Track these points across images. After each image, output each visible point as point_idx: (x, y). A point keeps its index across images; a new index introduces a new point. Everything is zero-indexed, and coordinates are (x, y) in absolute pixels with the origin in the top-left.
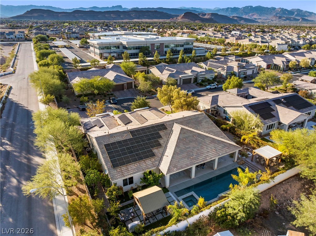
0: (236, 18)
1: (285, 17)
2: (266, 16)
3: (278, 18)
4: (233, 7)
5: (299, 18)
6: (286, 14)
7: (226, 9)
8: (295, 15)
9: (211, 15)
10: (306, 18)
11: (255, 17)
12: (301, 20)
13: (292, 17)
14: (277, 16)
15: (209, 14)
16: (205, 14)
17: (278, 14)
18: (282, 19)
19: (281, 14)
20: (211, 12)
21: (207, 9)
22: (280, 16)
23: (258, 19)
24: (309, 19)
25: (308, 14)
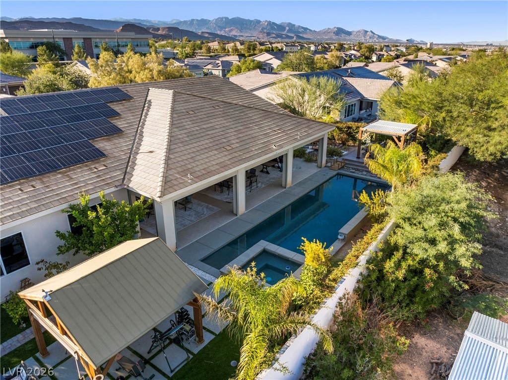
0: (207, 35)
1: (274, 34)
2: (249, 31)
3: (266, 35)
4: (199, 19)
5: (292, 35)
6: (274, 29)
7: (190, 21)
8: (286, 31)
9: (167, 29)
10: (301, 35)
11: (234, 33)
12: (295, 37)
13: (283, 33)
14: (264, 33)
15: (164, 29)
16: (158, 29)
17: (265, 29)
18: (271, 36)
19: (269, 30)
20: (168, 26)
21: (159, 21)
22: (268, 31)
23: (239, 36)
24: (304, 36)
25: (303, 30)
